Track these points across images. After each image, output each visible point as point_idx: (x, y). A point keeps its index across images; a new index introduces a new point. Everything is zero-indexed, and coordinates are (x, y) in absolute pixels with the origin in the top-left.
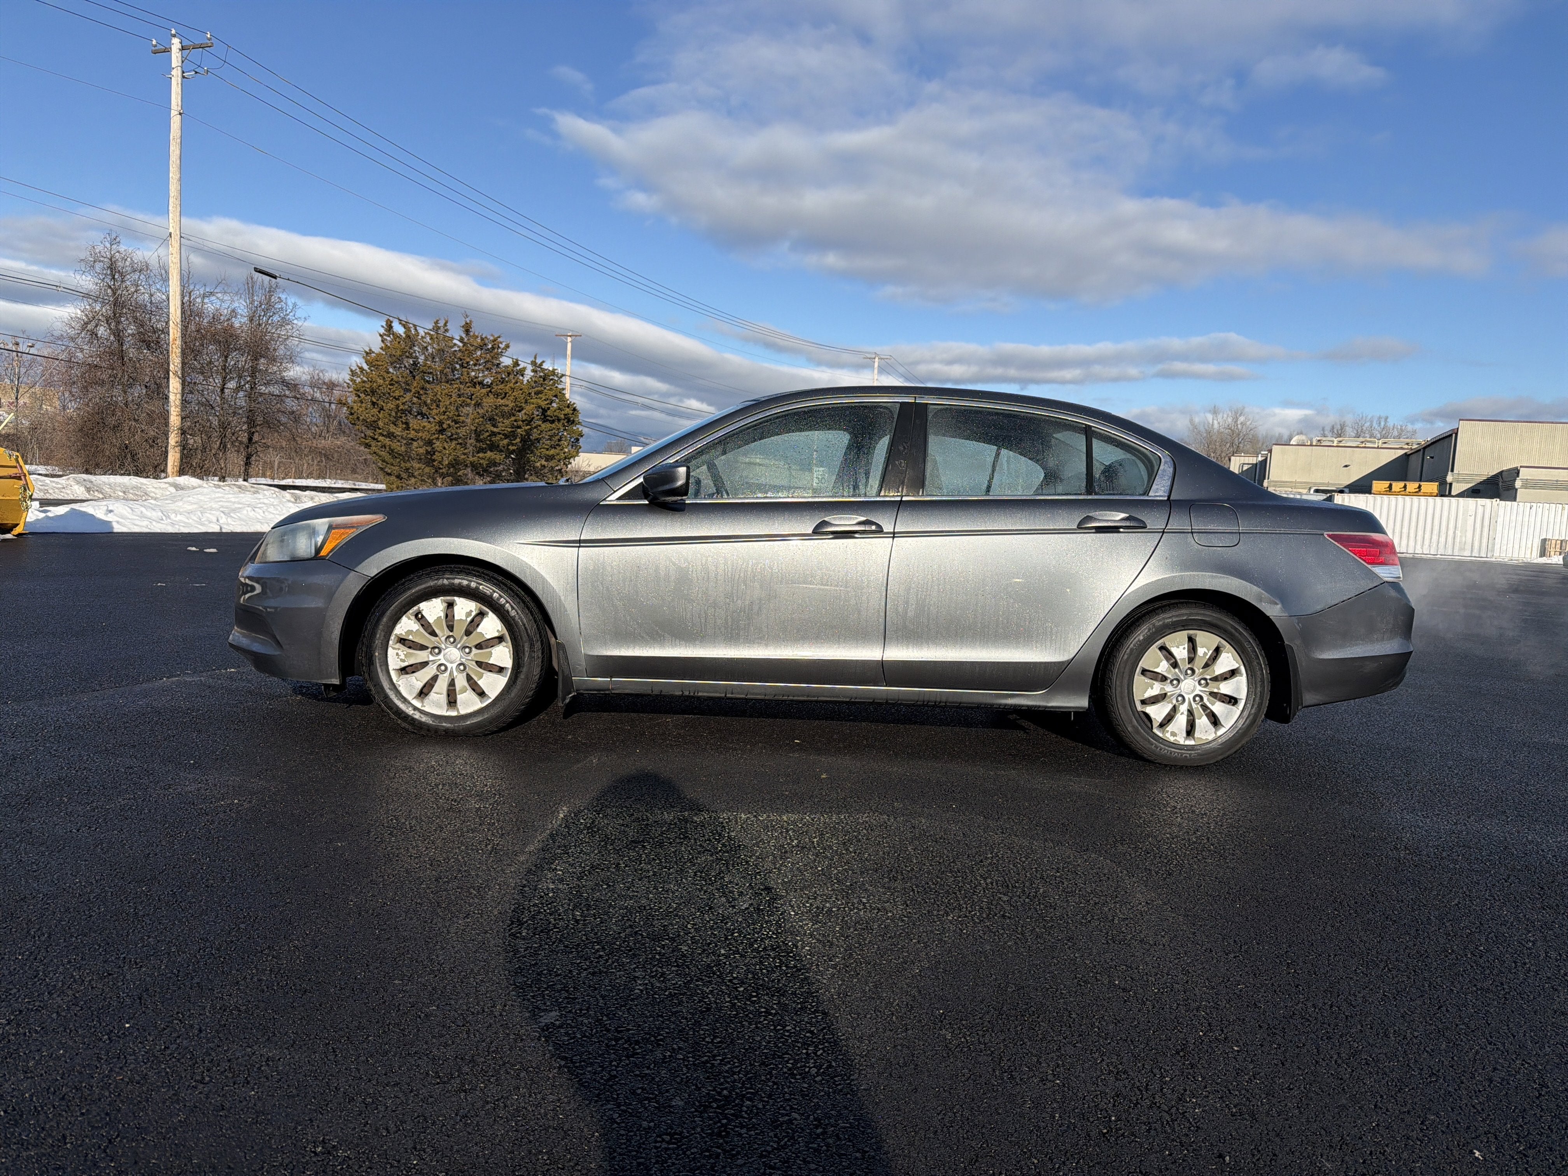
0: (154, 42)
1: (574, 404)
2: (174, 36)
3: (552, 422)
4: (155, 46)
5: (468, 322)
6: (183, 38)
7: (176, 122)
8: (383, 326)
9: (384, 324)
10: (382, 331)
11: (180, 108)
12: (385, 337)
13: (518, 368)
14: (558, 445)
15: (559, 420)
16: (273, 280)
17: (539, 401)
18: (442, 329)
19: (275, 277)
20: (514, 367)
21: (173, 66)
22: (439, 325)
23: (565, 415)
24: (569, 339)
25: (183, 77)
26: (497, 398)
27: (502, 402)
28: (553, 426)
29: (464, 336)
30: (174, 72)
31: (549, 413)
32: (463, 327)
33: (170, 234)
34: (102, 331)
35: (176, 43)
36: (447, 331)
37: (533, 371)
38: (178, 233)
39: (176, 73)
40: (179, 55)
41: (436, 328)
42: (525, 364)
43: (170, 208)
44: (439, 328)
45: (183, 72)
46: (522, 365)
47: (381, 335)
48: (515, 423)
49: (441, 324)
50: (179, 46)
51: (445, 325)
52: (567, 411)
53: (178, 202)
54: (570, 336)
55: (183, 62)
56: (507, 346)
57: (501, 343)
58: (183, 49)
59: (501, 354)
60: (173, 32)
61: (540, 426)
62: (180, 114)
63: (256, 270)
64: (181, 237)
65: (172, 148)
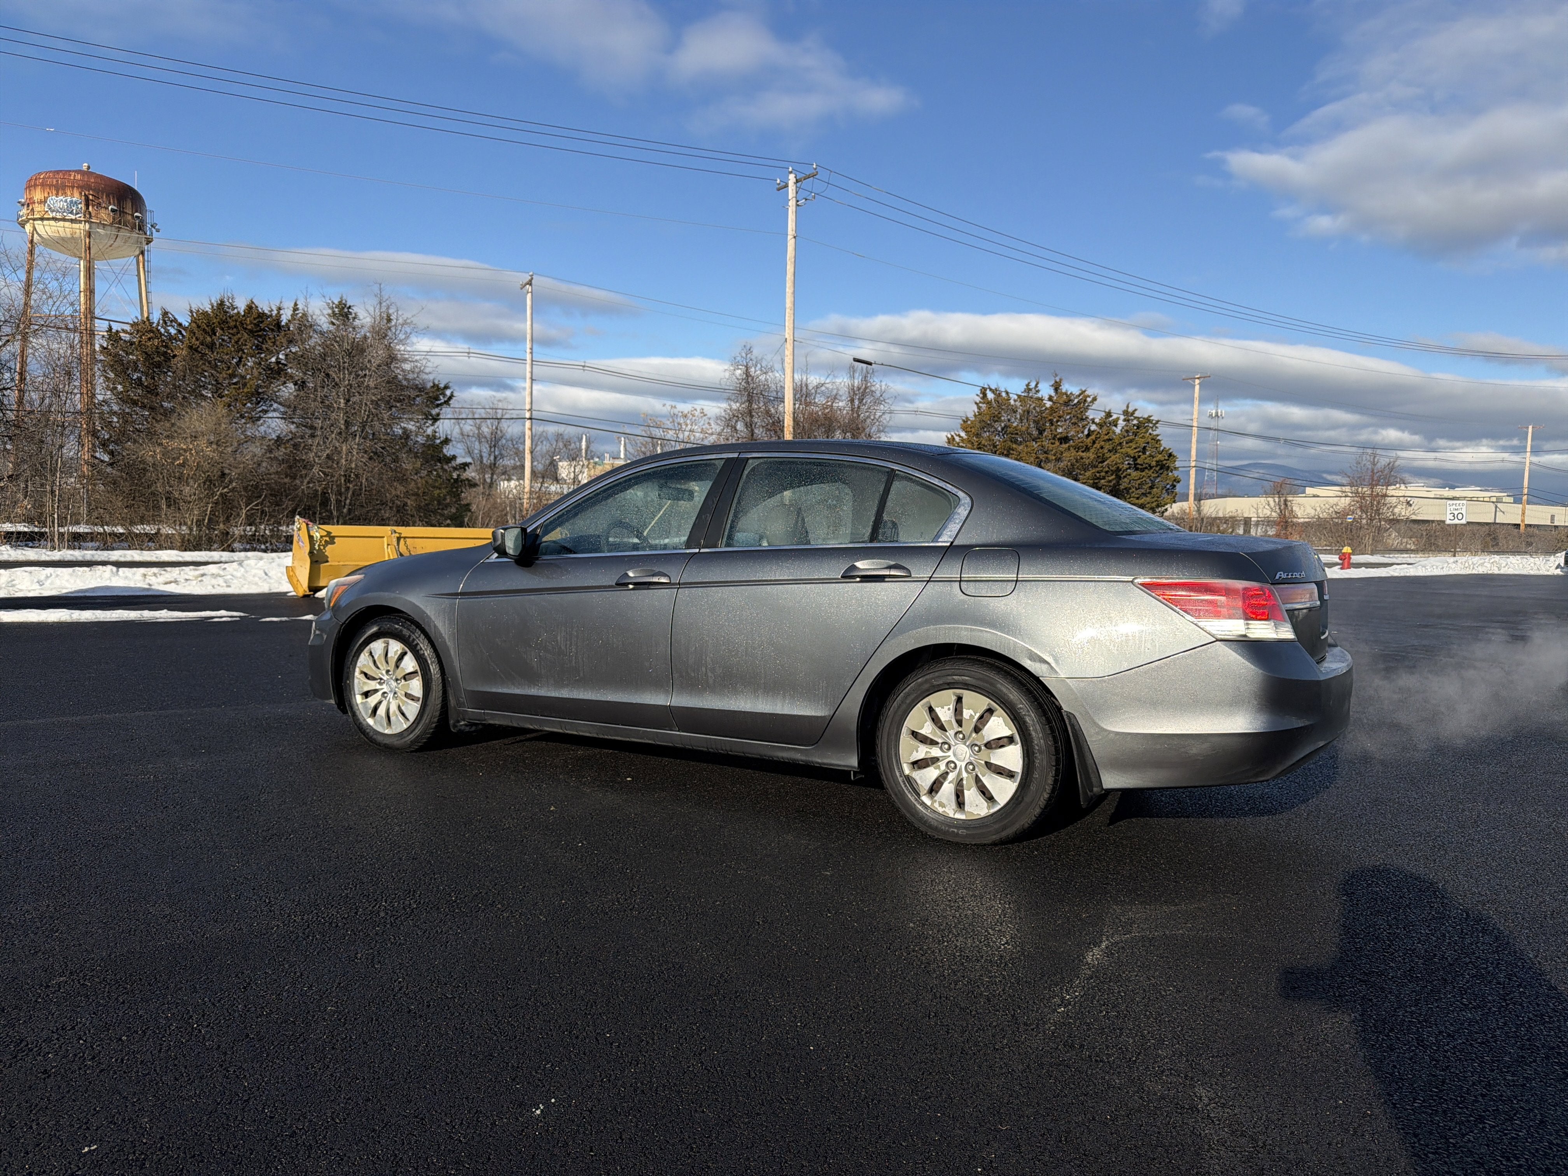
0: (778, 181)
1: (1170, 449)
2: (791, 172)
3: (1142, 470)
4: (779, 184)
5: (1058, 380)
6: (797, 173)
7: (791, 243)
8: (977, 395)
9: (979, 392)
10: (978, 399)
11: (794, 232)
12: (981, 405)
13: (1111, 419)
14: (1150, 493)
15: (1151, 467)
16: (869, 366)
17: (1129, 450)
18: (1034, 391)
19: (870, 364)
20: (1106, 418)
21: (790, 198)
22: (1030, 387)
23: (1157, 462)
24: (1197, 381)
25: (797, 205)
26: (1077, 452)
27: (1084, 454)
28: (1143, 474)
29: (1053, 394)
30: (790, 203)
31: (1139, 461)
32: (1052, 386)
33: (786, 339)
34: (740, 426)
35: (792, 177)
36: (1038, 391)
37: (1125, 420)
38: (792, 337)
39: (792, 203)
40: (794, 188)
41: (1028, 390)
42: (1117, 413)
43: (787, 318)
44: (1030, 390)
45: (798, 201)
46: (1115, 417)
47: (976, 403)
48: (1098, 475)
49: (1033, 385)
50: (794, 180)
51: (1036, 386)
52: (1160, 457)
53: (792, 312)
54: (1198, 378)
55: (797, 193)
56: (1095, 399)
57: (1089, 396)
58: (797, 181)
59: (1087, 409)
60: (790, 169)
61: (1130, 475)
62: (795, 237)
63: (856, 360)
64: (794, 340)
65: (788, 267)
